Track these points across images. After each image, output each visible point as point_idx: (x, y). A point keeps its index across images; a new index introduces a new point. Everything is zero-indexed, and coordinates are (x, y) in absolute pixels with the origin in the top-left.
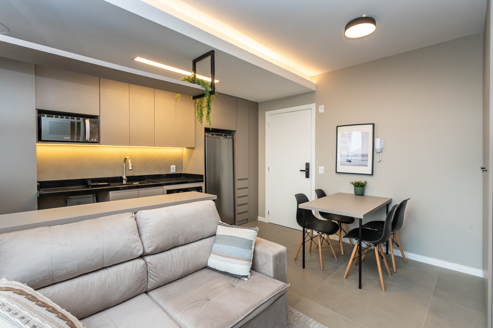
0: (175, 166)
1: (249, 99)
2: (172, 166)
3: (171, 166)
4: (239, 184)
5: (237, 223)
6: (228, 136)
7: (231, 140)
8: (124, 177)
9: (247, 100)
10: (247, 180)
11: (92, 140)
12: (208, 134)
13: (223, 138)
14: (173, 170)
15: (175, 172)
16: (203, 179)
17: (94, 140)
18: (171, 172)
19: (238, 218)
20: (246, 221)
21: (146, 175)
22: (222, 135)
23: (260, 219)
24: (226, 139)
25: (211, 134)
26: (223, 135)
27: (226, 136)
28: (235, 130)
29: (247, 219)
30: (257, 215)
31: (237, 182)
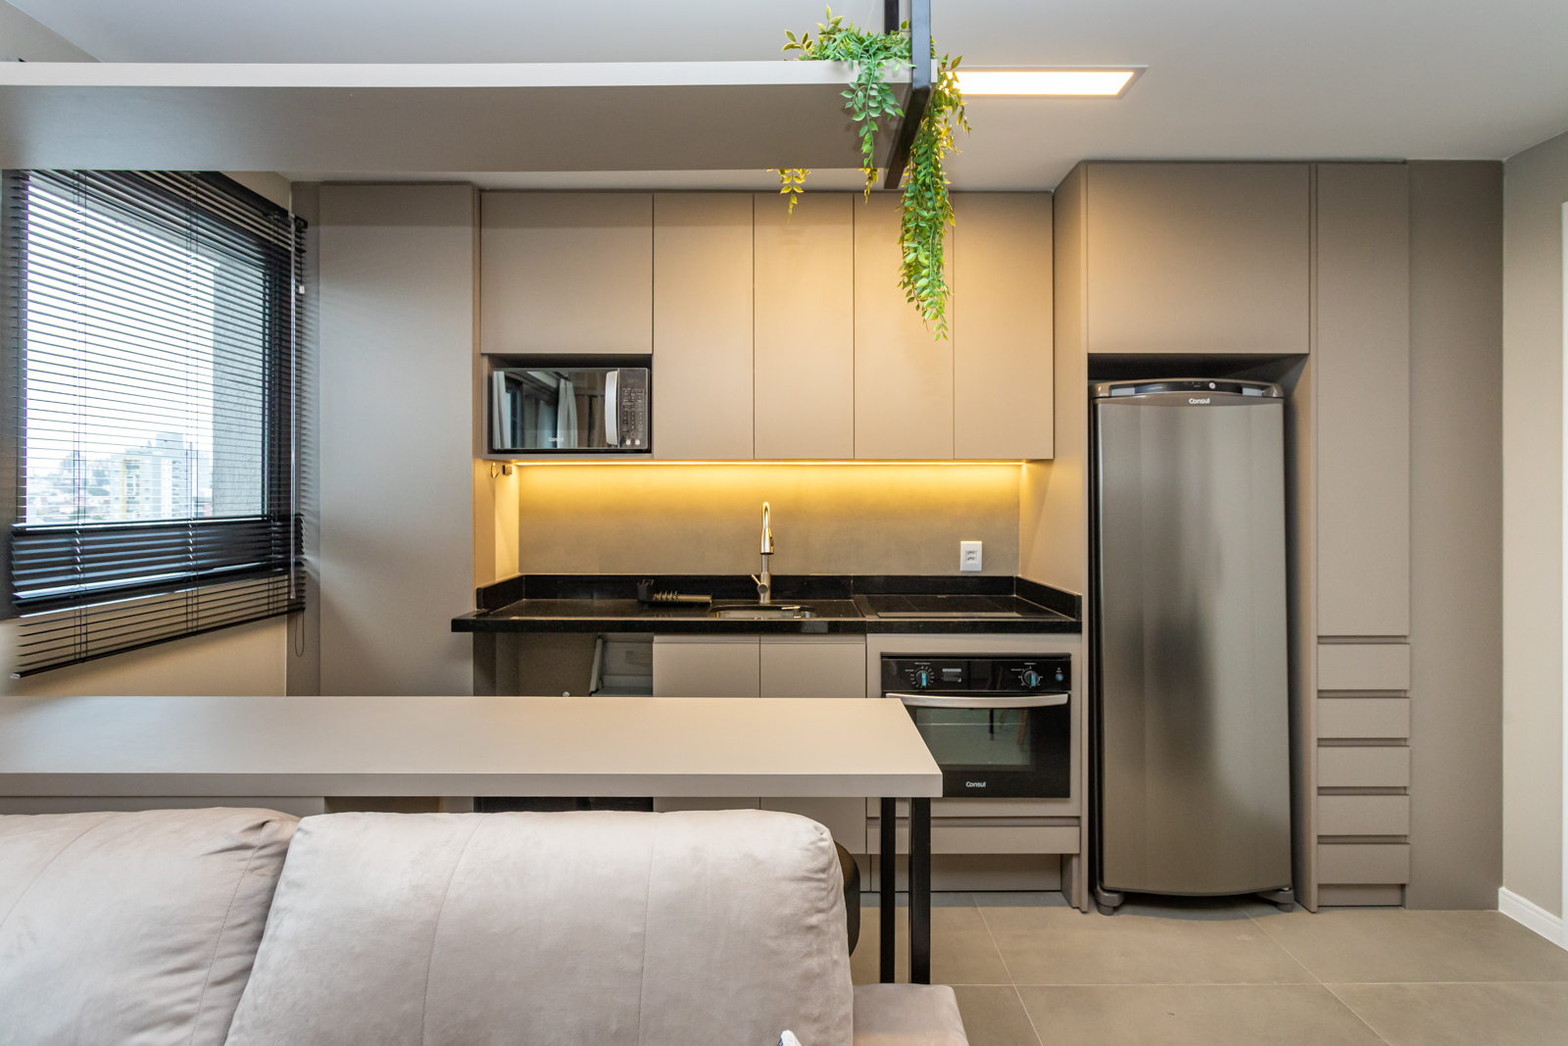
0: (980, 542)
1: (1410, 158)
2: (966, 545)
3: (962, 542)
4: (1324, 667)
5: (1313, 895)
6: (1246, 391)
7: (1276, 409)
8: (765, 582)
9: (1405, 162)
10: (1405, 648)
11: (628, 442)
12: (1112, 387)
13: (1208, 401)
14: (971, 562)
15: (980, 569)
16: (1080, 616)
17: (633, 442)
18: (961, 569)
19: (1323, 865)
20: (1393, 897)
21: (855, 578)
22: (1205, 387)
23: (1511, 903)
24: (1243, 408)
25: (1135, 386)
26: (1212, 386)
27: (1238, 389)
28: (1304, 350)
29: (1403, 887)
30: (1494, 874)
31: (1311, 649)
